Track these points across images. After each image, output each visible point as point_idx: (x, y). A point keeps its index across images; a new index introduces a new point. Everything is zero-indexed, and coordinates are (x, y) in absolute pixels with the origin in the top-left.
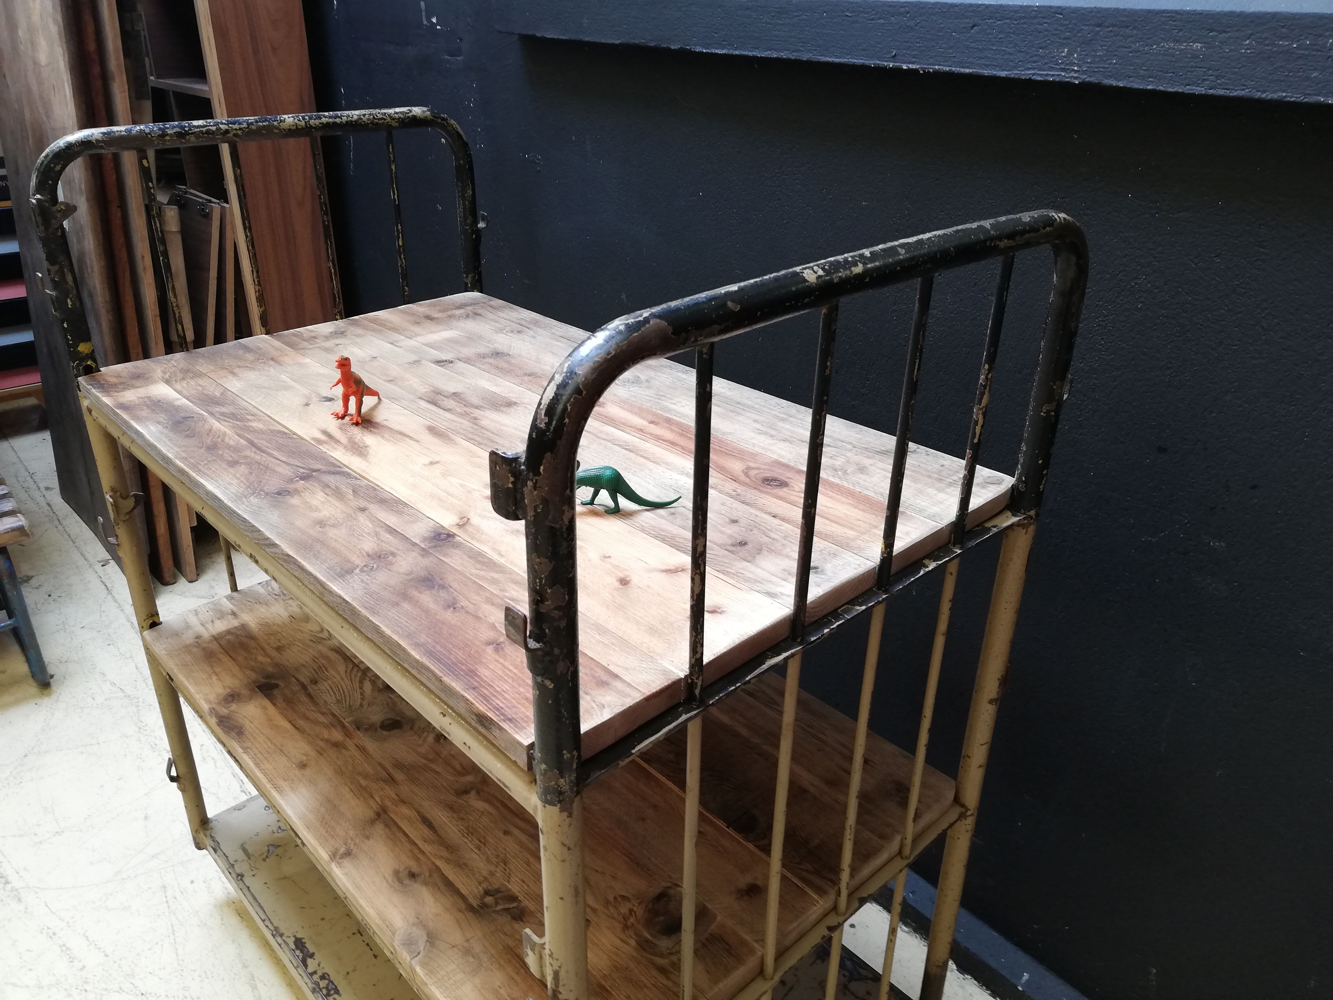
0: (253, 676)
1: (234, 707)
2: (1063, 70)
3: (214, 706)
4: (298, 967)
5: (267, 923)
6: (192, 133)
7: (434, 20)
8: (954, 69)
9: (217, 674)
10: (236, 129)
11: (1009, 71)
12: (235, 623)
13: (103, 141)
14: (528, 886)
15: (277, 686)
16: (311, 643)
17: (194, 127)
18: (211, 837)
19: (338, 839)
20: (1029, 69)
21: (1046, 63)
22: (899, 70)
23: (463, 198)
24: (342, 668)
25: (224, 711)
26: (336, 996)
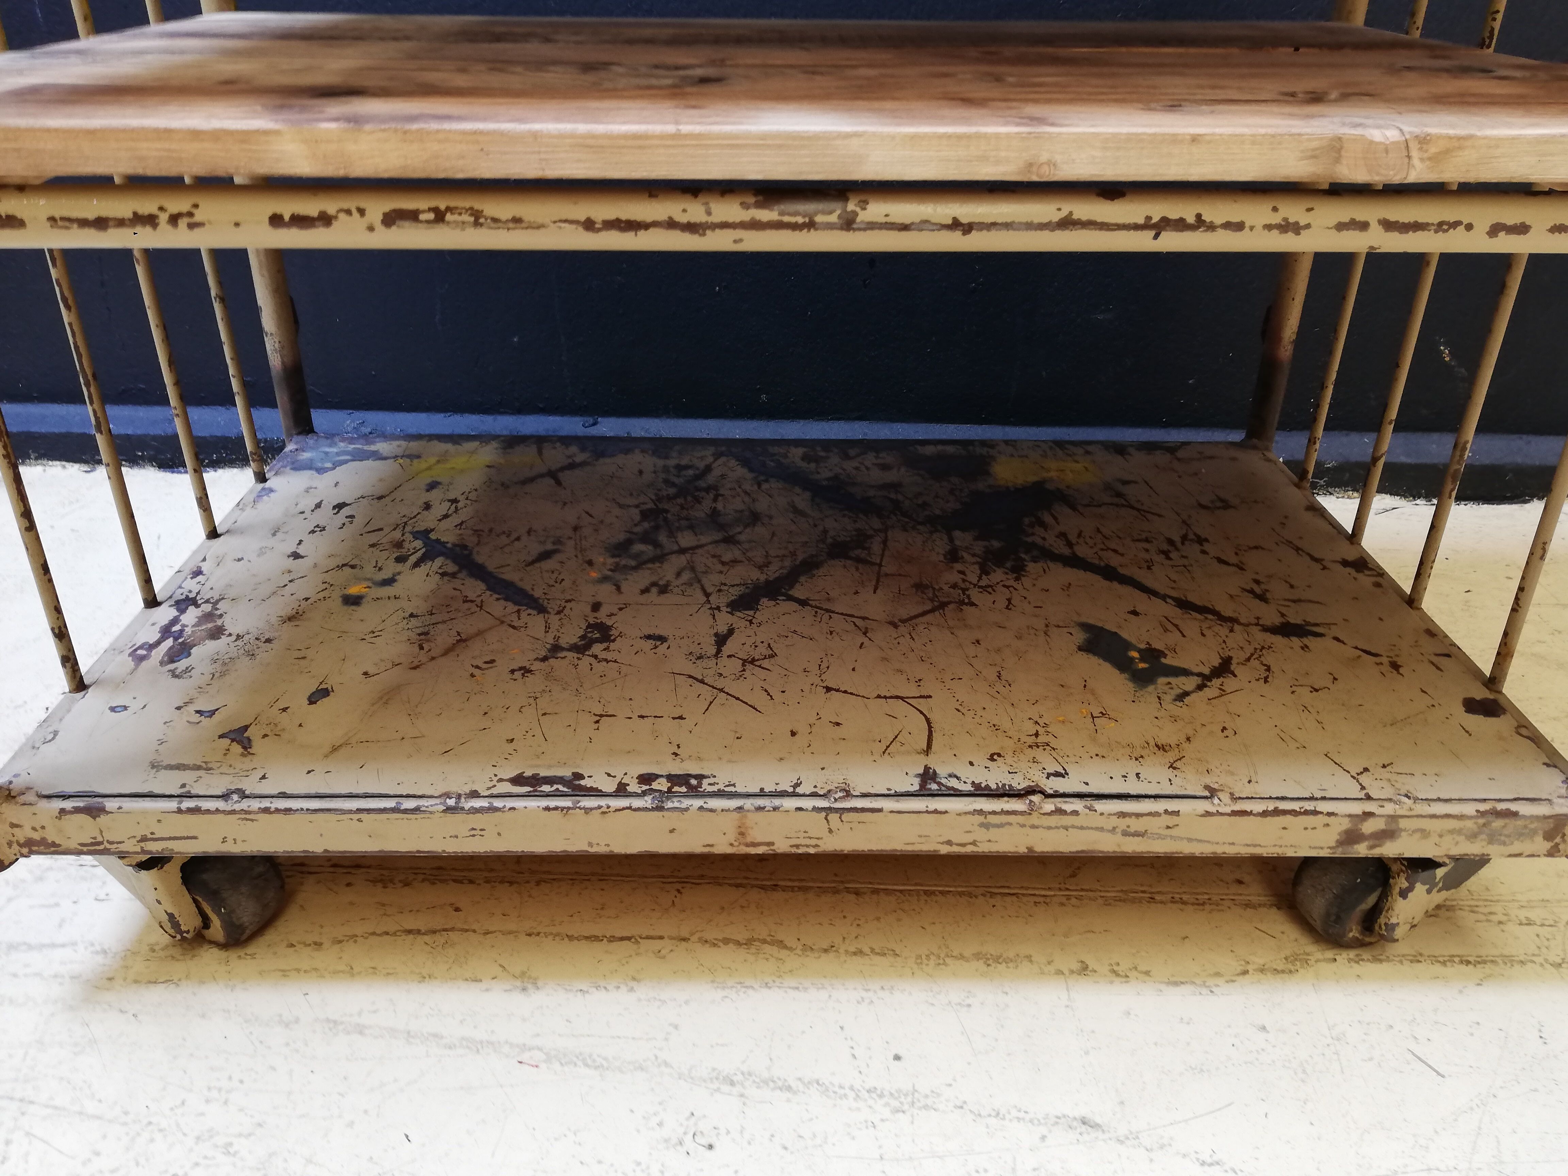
26: (705, 782)
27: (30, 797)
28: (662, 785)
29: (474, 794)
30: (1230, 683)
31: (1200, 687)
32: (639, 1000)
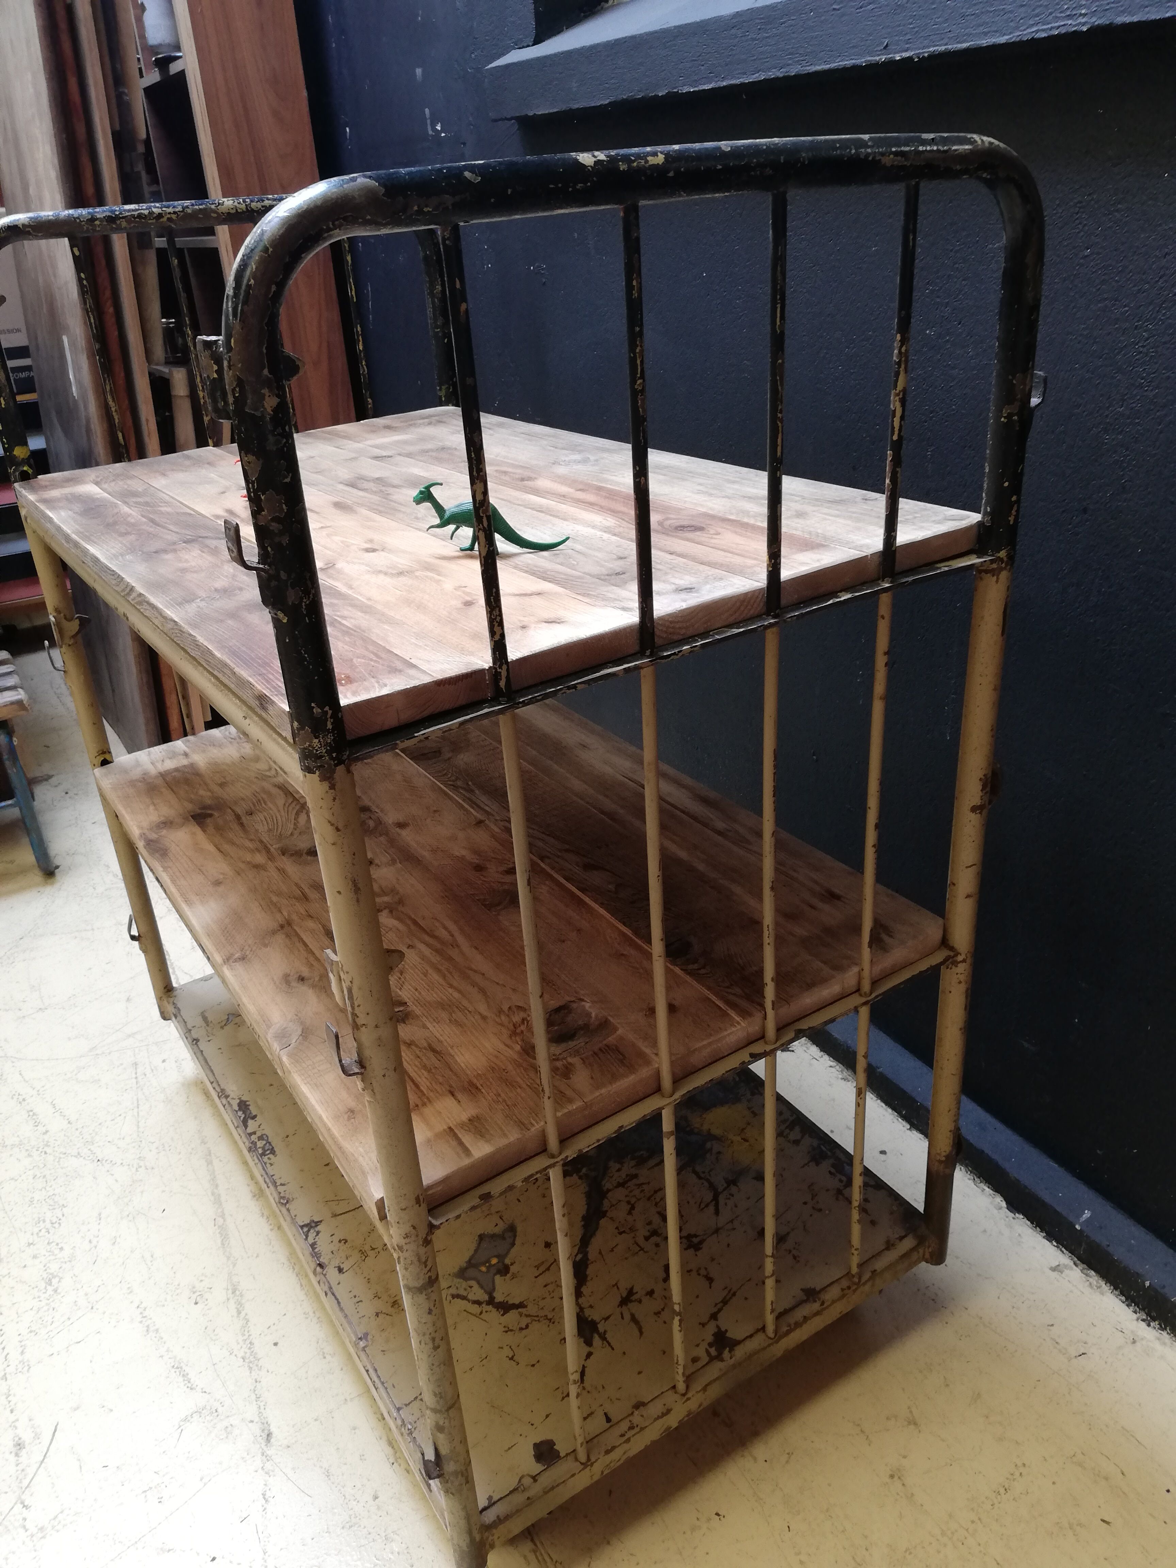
0: (189, 806)
1: (164, 832)
2: (1069, 17)
3: (146, 831)
4: (238, 1127)
5: (215, 1085)
6: (123, 218)
7: (439, 128)
8: (950, 47)
9: (155, 805)
10: (170, 213)
11: (1011, 33)
12: (185, 762)
13: (29, 226)
14: (420, 993)
15: (211, 815)
16: (255, 780)
17: (125, 210)
18: (174, 1003)
19: (235, 946)
20: (1033, 25)
21: (1051, 14)
22: (891, 63)
23: (432, 294)
24: (281, 801)
25: (154, 836)
26: (271, 1156)
27: (171, 1000)
28: (260, 1144)
29: (227, 1097)
30: (493, 1314)
31: (478, 1303)
32: (267, 1236)
